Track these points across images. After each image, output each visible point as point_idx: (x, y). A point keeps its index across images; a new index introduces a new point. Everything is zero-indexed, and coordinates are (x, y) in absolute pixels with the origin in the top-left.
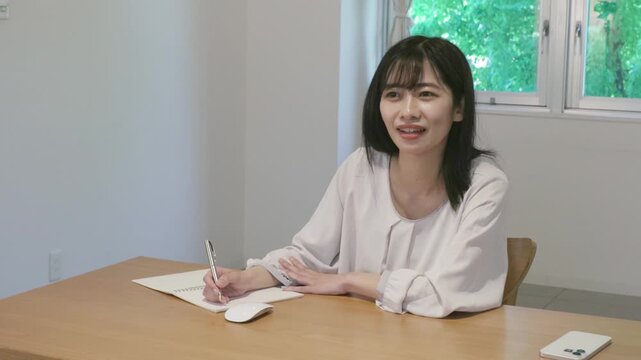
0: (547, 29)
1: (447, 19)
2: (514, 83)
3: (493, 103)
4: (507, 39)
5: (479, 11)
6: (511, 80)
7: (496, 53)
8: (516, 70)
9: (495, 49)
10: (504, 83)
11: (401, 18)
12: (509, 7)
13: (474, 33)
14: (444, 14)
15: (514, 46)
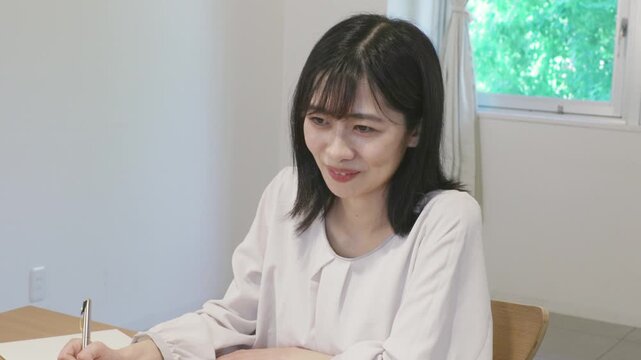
0: (625, 29)
1: (531, 18)
2: (600, 89)
3: (561, 112)
4: (594, 41)
5: (564, 11)
6: (596, 85)
7: (580, 55)
8: (604, 75)
9: (579, 51)
10: (588, 90)
11: (458, 12)
12: (597, 5)
13: (558, 32)
14: (527, 13)
15: (602, 49)
